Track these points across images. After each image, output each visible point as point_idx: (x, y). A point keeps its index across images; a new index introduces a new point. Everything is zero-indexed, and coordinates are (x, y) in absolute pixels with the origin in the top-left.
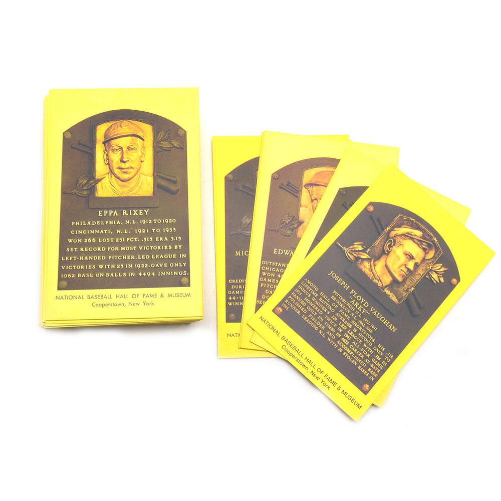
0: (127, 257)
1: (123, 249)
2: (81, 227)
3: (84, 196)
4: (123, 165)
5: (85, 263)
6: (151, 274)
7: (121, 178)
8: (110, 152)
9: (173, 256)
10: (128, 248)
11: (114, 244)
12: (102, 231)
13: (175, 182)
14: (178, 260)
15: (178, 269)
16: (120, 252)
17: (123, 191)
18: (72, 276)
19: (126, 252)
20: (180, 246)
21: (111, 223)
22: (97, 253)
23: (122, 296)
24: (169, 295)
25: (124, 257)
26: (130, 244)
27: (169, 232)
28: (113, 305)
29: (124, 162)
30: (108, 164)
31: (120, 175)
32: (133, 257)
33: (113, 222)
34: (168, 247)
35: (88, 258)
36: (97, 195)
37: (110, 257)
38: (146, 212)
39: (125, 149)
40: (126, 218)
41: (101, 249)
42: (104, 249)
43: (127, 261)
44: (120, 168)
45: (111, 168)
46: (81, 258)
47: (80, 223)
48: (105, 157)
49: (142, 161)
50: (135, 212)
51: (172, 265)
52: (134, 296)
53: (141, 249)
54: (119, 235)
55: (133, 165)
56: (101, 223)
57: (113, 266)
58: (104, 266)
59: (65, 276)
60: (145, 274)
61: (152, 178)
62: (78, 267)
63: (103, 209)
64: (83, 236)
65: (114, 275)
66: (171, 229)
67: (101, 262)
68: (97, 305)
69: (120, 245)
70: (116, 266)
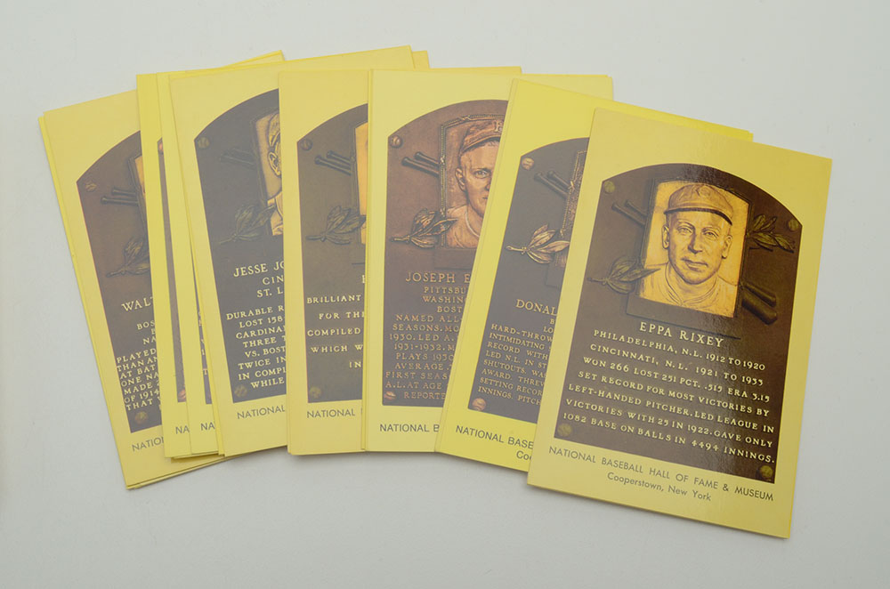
0: (676, 409)
1: (672, 394)
2: (609, 343)
3: (621, 291)
4: (691, 256)
5: (606, 402)
6: (712, 448)
7: (686, 276)
8: (675, 230)
9: (752, 425)
10: (680, 395)
11: (659, 382)
12: (641, 356)
13: (772, 304)
14: (759, 433)
15: (758, 449)
16: (666, 399)
17: (685, 299)
18: (581, 418)
19: (675, 401)
20: (766, 412)
21: (659, 346)
22: (628, 391)
23: (659, 473)
24: (738, 490)
25: (672, 409)
26: (683, 388)
27: (751, 384)
28: (642, 483)
29: (695, 252)
30: (668, 248)
31: (684, 272)
32: (686, 412)
33: (662, 346)
34: (746, 409)
35: (613, 396)
36: (641, 295)
37: (648, 403)
38: (719, 342)
39: (698, 231)
40: (688, 344)
41: (636, 386)
42: (640, 387)
43: (675, 416)
44: (686, 260)
45: (672, 256)
46: (602, 393)
47: (607, 335)
48: (665, 237)
49: (723, 257)
50: (701, 339)
51: (748, 440)
52: (680, 478)
53: (701, 401)
54: (669, 370)
55: (708, 261)
56: (641, 342)
57: (651, 419)
58: (637, 416)
59: (571, 417)
60: (702, 445)
61: (736, 288)
62: (594, 407)
63: (649, 321)
64: (610, 358)
65: (651, 434)
66: (755, 380)
67: (633, 407)
68: (617, 479)
69: (669, 386)
70: (656, 421)
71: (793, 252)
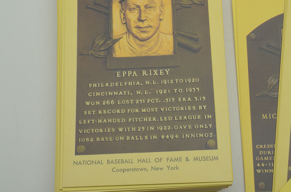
0: (148, 119)
1: (144, 110)
2: (99, 89)
3: (101, 57)
4: (141, 24)
5: (103, 126)
6: (174, 137)
7: (140, 37)
8: (128, 11)
9: (197, 117)
10: (149, 110)
11: (135, 106)
12: (121, 93)
13: (196, 40)
14: (203, 121)
15: (203, 130)
16: (140, 114)
17: (141, 52)
18: (90, 140)
19: (147, 114)
20: (205, 107)
21: (130, 84)
22: (116, 115)
23: (144, 161)
24: (195, 159)
25: (145, 119)
26: (151, 105)
27: (192, 92)
28: (135, 169)
29: (142, 21)
30: (126, 23)
31: (138, 35)
32: (154, 119)
33: (133, 83)
34: (192, 108)
35: (107, 121)
36: (114, 56)
37: (130, 120)
38: (167, 72)
39: (142, 8)
40: (148, 78)
41: (120, 111)
42: (123, 111)
43: (148, 124)
44: (138, 27)
45: (129, 27)
46: (100, 121)
47: (97, 85)
48: (122, 17)
49: (161, 20)
50: (156, 72)
51: (196, 126)
52: (157, 160)
53: (162, 110)
54: (139, 97)
55: (152, 24)
56: (119, 84)
57: (134, 129)
58: (124, 129)
59: (83, 140)
60: (168, 137)
61: (172, 36)
62: (97, 131)
63: (121, 70)
64: (101, 99)
65: (135, 138)
66: (194, 89)
67: (121, 125)
68: (118, 170)
69: (140, 106)
70: (137, 129)
71: (204, 5)
